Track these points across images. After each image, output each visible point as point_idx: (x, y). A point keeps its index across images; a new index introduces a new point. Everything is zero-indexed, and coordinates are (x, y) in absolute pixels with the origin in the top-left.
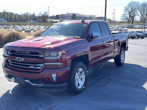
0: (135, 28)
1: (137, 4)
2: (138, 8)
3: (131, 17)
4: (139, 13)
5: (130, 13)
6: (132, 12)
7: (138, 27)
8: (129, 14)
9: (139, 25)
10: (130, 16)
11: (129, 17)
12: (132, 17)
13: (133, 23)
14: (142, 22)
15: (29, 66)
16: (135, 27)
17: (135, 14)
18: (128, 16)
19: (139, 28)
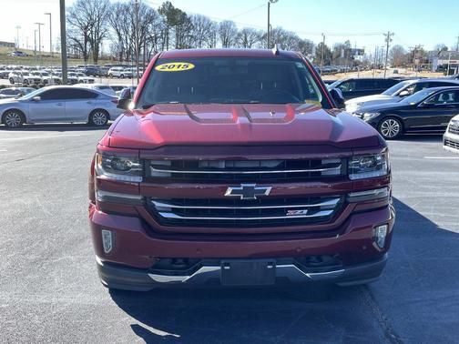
0: (112, 76)
1: (103, 4)
2: (108, 15)
3: (90, 41)
4: (112, 30)
5: (86, 28)
6: (92, 26)
7: (118, 74)
8: (82, 32)
9: (119, 68)
10: (87, 39)
11: (82, 42)
12: (92, 42)
13: (96, 59)
14: (121, 60)
15: (283, 212)
16: (110, 72)
17: (100, 34)
18: (81, 38)
19: (122, 77)
